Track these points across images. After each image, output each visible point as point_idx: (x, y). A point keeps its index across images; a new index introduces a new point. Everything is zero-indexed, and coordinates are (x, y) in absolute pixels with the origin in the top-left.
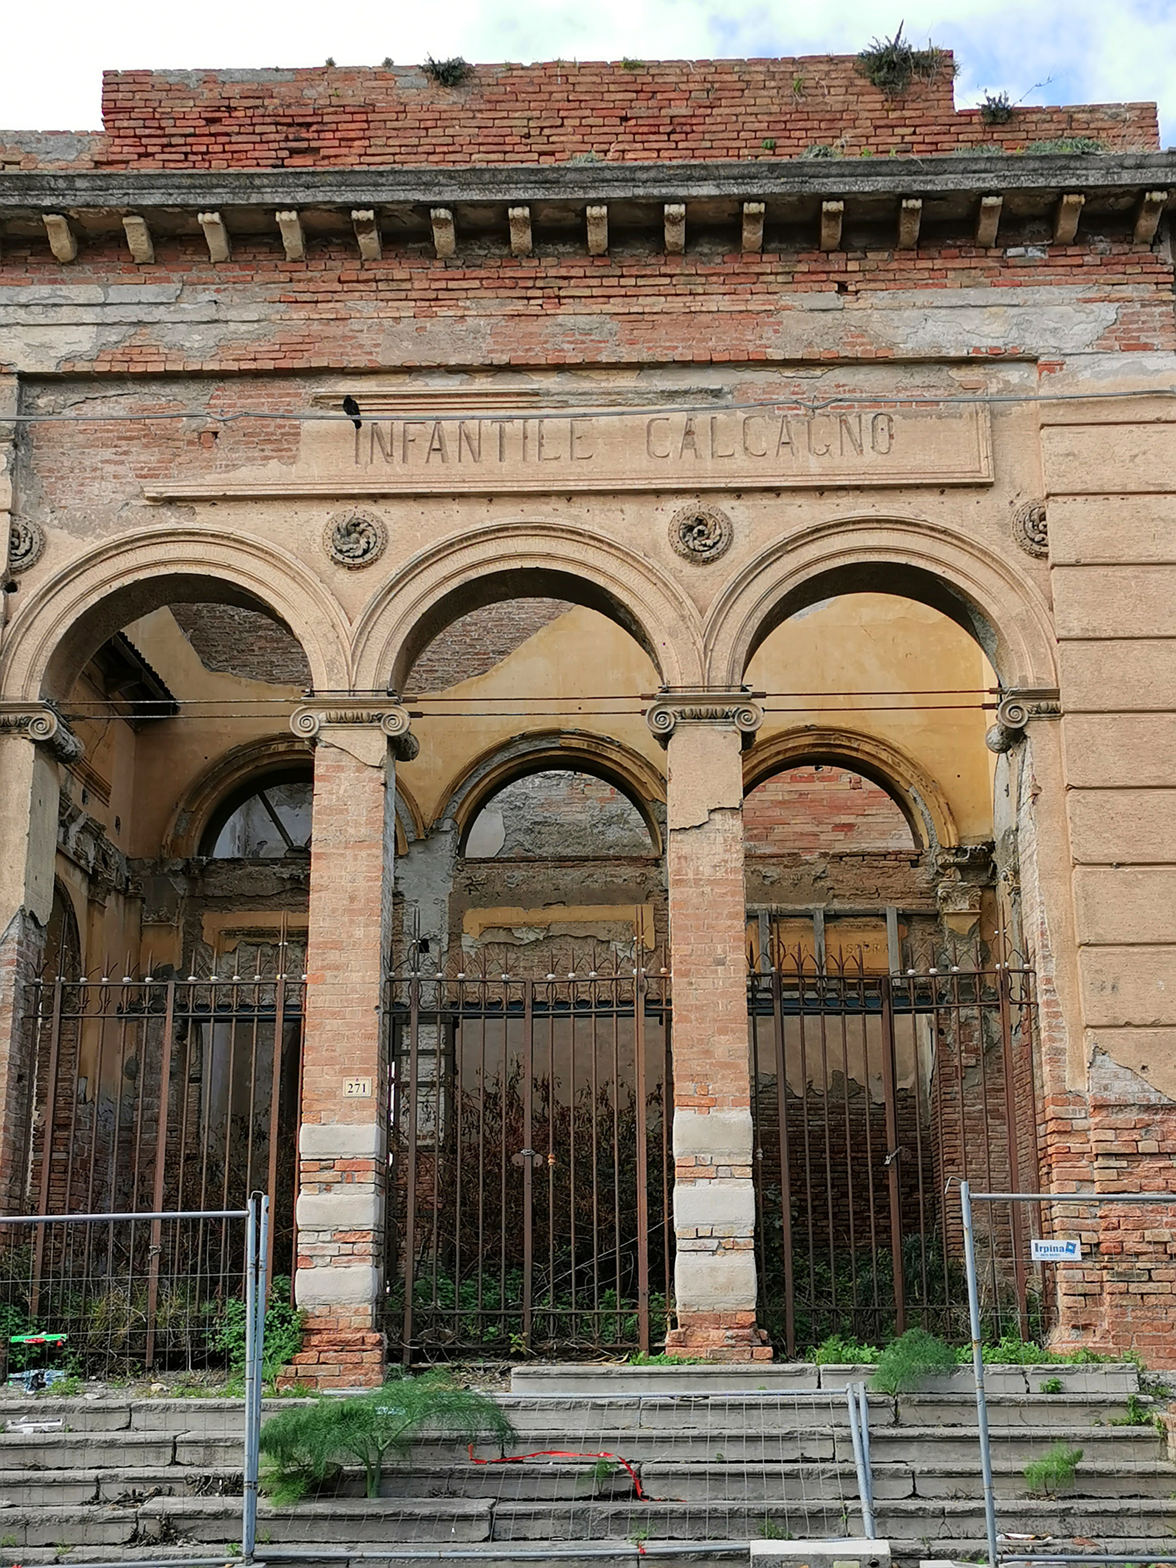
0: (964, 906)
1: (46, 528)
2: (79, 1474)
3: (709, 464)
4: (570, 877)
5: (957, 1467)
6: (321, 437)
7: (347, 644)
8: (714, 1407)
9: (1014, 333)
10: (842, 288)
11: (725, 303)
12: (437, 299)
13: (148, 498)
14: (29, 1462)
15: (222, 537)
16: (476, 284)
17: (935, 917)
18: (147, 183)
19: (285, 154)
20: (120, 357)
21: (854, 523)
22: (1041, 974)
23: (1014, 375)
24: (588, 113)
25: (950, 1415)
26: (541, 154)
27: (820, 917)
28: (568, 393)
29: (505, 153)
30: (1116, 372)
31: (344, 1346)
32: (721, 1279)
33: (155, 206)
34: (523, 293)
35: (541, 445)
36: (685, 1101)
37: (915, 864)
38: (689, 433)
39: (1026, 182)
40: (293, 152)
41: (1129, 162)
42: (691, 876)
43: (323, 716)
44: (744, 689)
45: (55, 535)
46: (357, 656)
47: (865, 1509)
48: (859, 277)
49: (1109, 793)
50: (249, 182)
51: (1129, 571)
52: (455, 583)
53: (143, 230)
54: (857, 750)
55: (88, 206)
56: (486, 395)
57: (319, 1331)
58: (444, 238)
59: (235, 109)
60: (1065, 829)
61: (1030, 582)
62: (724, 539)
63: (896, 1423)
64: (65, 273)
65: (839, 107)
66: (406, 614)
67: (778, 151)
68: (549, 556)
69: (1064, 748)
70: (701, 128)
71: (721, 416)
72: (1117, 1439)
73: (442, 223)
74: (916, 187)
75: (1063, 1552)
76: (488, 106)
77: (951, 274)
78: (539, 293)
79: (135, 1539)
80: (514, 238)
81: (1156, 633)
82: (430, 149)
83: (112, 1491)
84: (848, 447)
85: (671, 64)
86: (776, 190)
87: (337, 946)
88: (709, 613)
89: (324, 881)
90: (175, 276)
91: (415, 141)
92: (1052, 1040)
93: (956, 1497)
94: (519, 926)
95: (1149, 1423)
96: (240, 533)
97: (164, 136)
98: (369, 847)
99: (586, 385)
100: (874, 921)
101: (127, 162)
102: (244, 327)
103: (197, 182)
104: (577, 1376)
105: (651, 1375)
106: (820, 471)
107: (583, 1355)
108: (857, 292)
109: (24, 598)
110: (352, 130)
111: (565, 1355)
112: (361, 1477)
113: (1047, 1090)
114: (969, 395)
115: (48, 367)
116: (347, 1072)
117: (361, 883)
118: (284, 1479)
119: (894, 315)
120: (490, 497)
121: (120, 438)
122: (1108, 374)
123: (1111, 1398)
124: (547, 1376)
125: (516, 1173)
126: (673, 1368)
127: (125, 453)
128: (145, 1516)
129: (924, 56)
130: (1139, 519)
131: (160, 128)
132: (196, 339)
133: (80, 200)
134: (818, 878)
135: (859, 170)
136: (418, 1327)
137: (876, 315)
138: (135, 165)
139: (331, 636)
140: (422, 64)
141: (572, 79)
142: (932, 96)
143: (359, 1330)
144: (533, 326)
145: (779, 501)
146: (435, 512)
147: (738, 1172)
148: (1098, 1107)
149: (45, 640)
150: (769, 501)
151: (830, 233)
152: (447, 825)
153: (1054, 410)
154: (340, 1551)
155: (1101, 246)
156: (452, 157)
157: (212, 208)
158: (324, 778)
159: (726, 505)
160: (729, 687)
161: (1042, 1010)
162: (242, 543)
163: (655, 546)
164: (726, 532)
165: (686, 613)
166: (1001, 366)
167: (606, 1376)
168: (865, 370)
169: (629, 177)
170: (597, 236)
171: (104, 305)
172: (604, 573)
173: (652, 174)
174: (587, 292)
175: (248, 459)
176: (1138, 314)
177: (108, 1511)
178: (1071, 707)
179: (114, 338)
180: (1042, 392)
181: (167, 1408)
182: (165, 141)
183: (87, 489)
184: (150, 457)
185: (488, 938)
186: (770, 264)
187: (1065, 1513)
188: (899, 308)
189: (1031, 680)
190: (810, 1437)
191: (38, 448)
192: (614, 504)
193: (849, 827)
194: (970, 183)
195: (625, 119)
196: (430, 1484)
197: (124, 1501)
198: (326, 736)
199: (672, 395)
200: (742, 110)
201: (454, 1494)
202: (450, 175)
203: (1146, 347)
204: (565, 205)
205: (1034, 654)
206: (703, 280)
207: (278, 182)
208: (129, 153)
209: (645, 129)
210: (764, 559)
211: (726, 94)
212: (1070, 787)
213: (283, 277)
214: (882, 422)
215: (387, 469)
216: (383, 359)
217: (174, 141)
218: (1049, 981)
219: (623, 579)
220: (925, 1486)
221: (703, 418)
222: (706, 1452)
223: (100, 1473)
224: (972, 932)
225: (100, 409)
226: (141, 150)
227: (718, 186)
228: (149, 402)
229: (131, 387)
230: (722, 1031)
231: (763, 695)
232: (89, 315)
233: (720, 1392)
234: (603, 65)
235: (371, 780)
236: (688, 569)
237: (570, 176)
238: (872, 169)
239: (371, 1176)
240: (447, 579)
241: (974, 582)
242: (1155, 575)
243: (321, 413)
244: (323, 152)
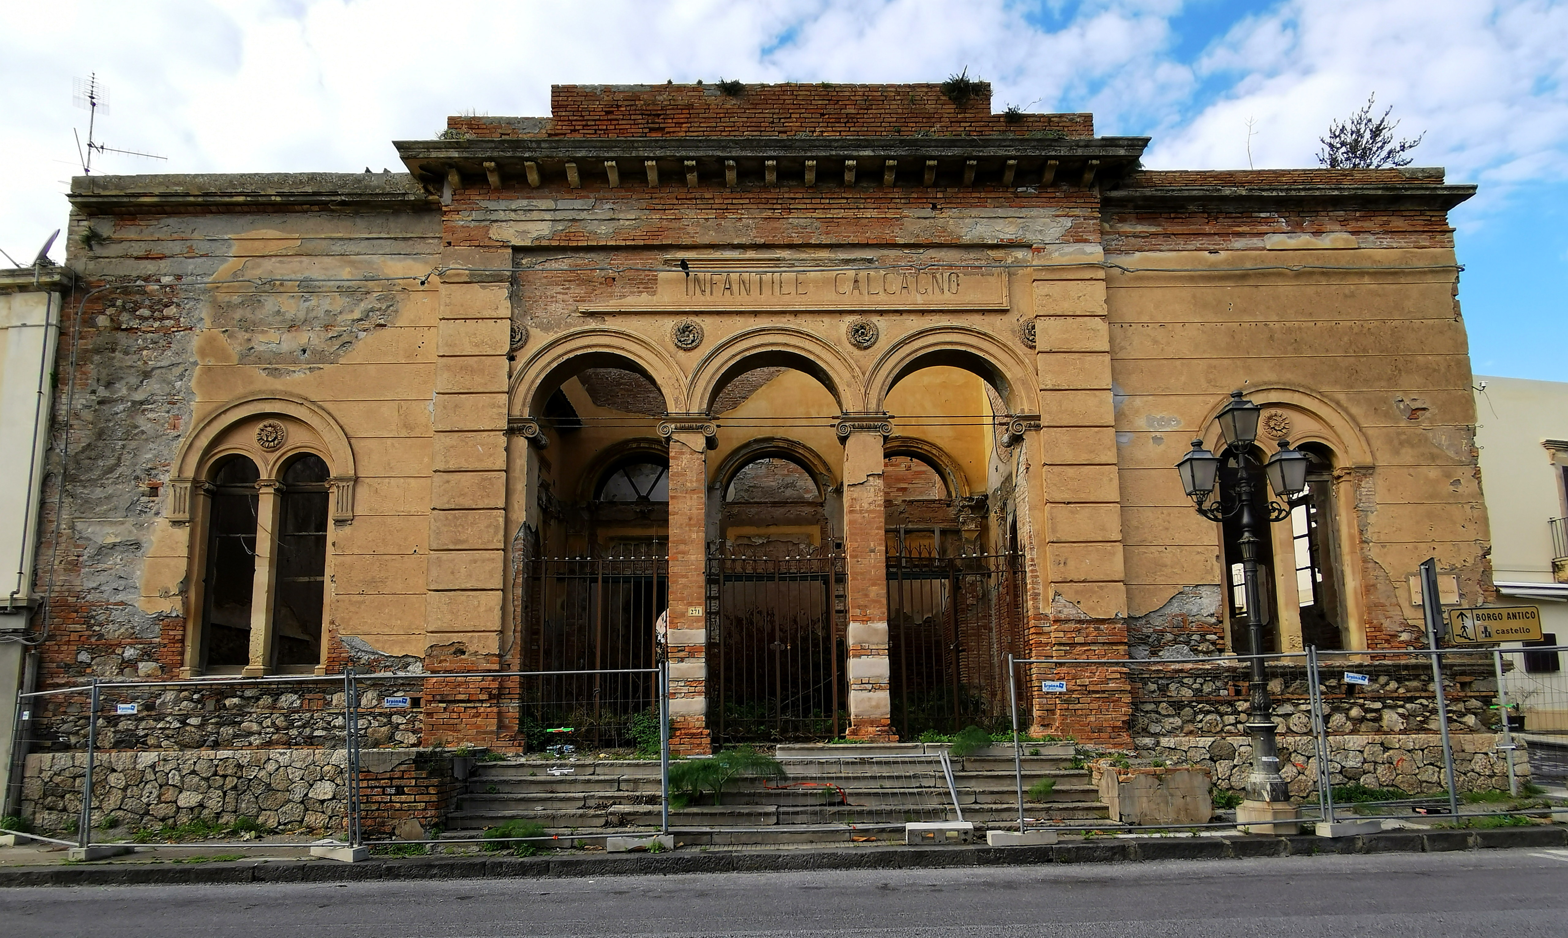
0: (973, 526)
1: (529, 328)
2: (577, 795)
3: (866, 297)
4: (779, 512)
5: (996, 789)
6: (669, 281)
7: (684, 389)
8: (877, 763)
9: (1021, 232)
10: (934, 207)
11: (874, 214)
12: (727, 209)
13: (581, 312)
14: (549, 789)
15: (619, 333)
16: (747, 201)
17: (958, 532)
18: (578, 145)
19: (647, 130)
20: (564, 238)
21: (939, 329)
22: (1028, 557)
23: (1020, 254)
24: (803, 111)
25: (987, 766)
26: (779, 132)
27: (902, 531)
28: (795, 260)
29: (761, 131)
30: (1071, 254)
31: (693, 736)
32: (874, 703)
33: (582, 157)
34: (771, 206)
35: (781, 287)
36: (855, 618)
37: (949, 506)
38: (856, 281)
39: (1030, 153)
40: (651, 130)
41: (1081, 144)
42: (858, 508)
43: (673, 426)
44: (884, 414)
45: (534, 332)
46: (690, 396)
47: (957, 808)
48: (943, 201)
49: (1064, 467)
50: (631, 145)
51: (1076, 356)
52: (738, 358)
53: (576, 170)
54: (921, 449)
55: (548, 157)
56: (753, 260)
57: (680, 729)
58: (731, 176)
59: (621, 106)
60: (1042, 485)
61: (1027, 361)
62: (875, 337)
63: (963, 770)
64: (535, 193)
65: (932, 111)
66: (714, 374)
67: (902, 133)
68: (786, 345)
69: (1042, 444)
70: (862, 120)
71: (872, 273)
72: (1067, 775)
73: (731, 168)
74: (974, 154)
75: (1050, 826)
76: (752, 106)
77: (989, 201)
78: (779, 206)
79: (607, 824)
80: (767, 177)
81: (1089, 387)
82: (722, 128)
83: (592, 803)
84: (937, 290)
85: (846, 86)
86: (903, 153)
87: (684, 542)
88: (867, 375)
89: (676, 510)
90: (592, 195)
91: (714, 125)
92: (1034, 589)
93: (995, 803)
94: (754, 536)
95: (1082, 768)
96: (628, 331)
97: (584, 120)
98: (698, 493)
99: (804, 256)
100: (928, 534)
101: (565, 134)
102: (627, 223)
103: (604, 144)
104: (808, 749)
105: (844, 748)
106: (922, 302)
107: (807, 740)
108: (942, 209)
109: (520, 363)
110: (682, 118)
111: (797, 740)
112: (711, 796)
113: (1030, 613)
114: (998, 264)
115: (528, 243)
116: (690, 604)
117: (694, 511)
118: (676, 797)
119: (960, 221)
120: (756, 314)
121: (565, 281)
122: (1067, 254)
123: (1064, 757)
124: (794, 749)
125: (772, 654)
126: (854, 745)
127: (568, 289)
128: (611, 814)
129: (975, 85)
130: (1081, 329)
131: (581, 116)
132: (603, 229)
133: (544, 154)
134: (901, 513)
135: (946, 144)
136: (726, 727)
137: (951, 221)
138: (569, 136)
139: (676, 385)
140: (718, 83)
141: (795, 93)
142: (980, 106)
143: (699, 728)
144: (777, 224)
145: (901, 317)
146: (728, 321)
147: (881, 652)
148: (1056, 621)
149: (530, 386)
150: (897, 318)
151: (929, 177)
152: (718, 485)
153: (1040, 273)
154: (708, 829)
155: (1065, 188)
156: (734, 133)
157: (611, 159)
158: (674, 458)
159: (875, 319)
160: (877, 413)
161: (1028, 575)
162: (630, 336)
163: (839, 340)
164: (875, 333)
165: (856, 374)
166: (1013, 249)
167: (822, 749)
168: (945, 250)
169: (828, 144)
170: (810, 177)
171: (555, 210)
172: (813, 354)
173: (840, 144)
174: (804, 206)
175: (631, 292)
176: (1082, 223)
177: (592, 812)
178: (1046, 424)
179: (561, 228)
180: (1034, 263)
181: (612, 765)
182: (584, 123)
183: (549, 308)
184: (580, 291)
185: (739, 542)
186: (897, 194)
187: (1049, 809)
188: (963, 218)
189: (1026, 410)
190: (925, 776)
191: (523, 286)
192: (819, 318)
193: (904, 490)
194: (1001, 152)
195: (823, 115)
196: (747, 799)
197: (598, 807)
198: (675, 437)
199: (847, 262)
200: (883, 111)
201: (757, 804)
202: (736, 142)
203: (1086, 241)
204: (794, 159)
205: (1028, 398)
206: (863, 201)
207: (648, 144)
208: (566, 129)
209: (833, 120)
210: (894, 347)
211: (875, 102)
212: (1045, 464)
213: (647, 196)
214: (954, 277)
215: (702, 298)
216: (699, 240)
217: (589, 123)
218: (1033, 560)
219: (824, 357)
220: (980, 799)
221: (863, 274)
222: (873, 784)
223: (586, 794)
224: (976, 539)
225: (554, 265)
226: (572, 128)
227: (873, 151)
228: (580, 262)
229: (570, 254)
230: (874, 585)
231: (893, 417)
232: (548, 216)
233: (877, 756)
234: (811, 86)
235: (698, 459)
236: (856, 352)
237: (797, 144)
238: (952, 143)
239: (703, 655)
240: (734, 356)
241: (998, 360)
242: (1089, 358)
243: (668, 268)
244: (667, 130)
